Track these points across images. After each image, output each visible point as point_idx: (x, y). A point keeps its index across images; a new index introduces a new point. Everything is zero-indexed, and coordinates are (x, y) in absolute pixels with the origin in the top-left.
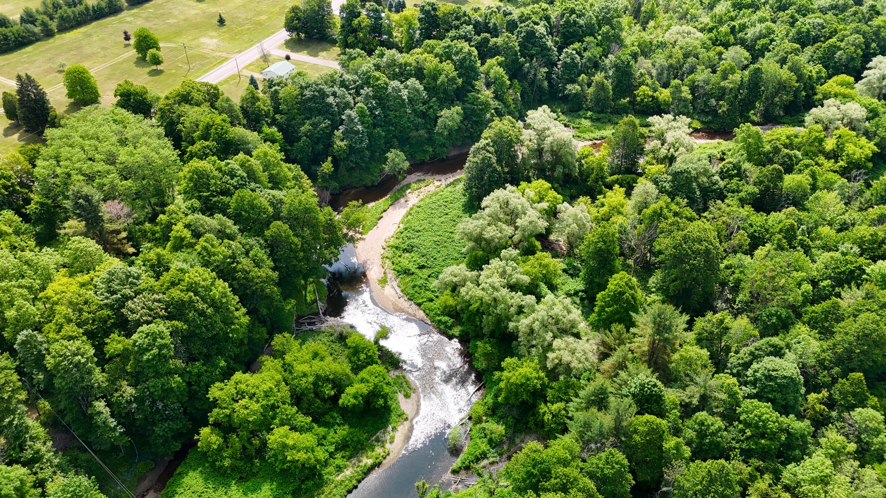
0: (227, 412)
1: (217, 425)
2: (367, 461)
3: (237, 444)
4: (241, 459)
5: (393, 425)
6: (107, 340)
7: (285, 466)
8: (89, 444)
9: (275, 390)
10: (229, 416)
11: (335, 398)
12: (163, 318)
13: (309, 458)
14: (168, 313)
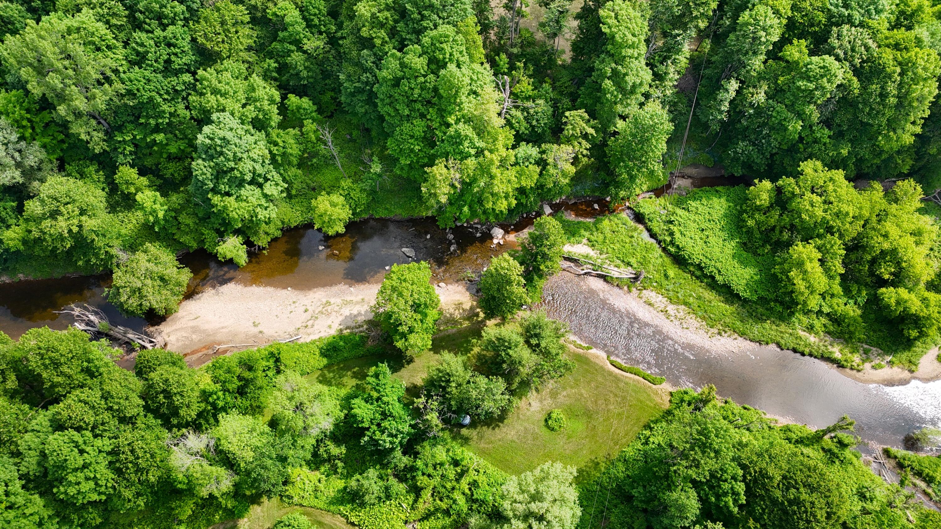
0: (797, 191)
1: (779, 191)
2: (836, 352)
3: (772, 220)
4: (761, 233)
5: (894, 359)
6: (795, 41)
7: (779, 275)
8: (697, 104)
9: (849, 219)
10: (794, 195)
11: (884, 283)
12: (853, 65)
13: (802, 294)
14: (861, 66)
